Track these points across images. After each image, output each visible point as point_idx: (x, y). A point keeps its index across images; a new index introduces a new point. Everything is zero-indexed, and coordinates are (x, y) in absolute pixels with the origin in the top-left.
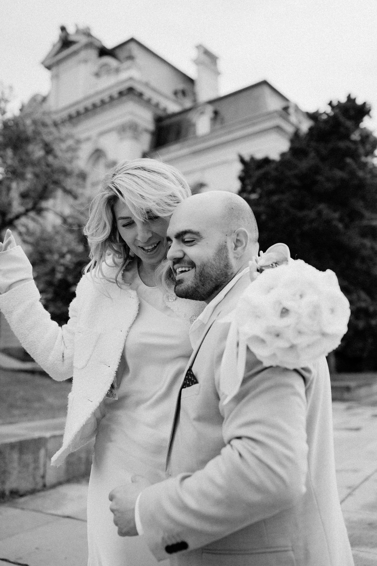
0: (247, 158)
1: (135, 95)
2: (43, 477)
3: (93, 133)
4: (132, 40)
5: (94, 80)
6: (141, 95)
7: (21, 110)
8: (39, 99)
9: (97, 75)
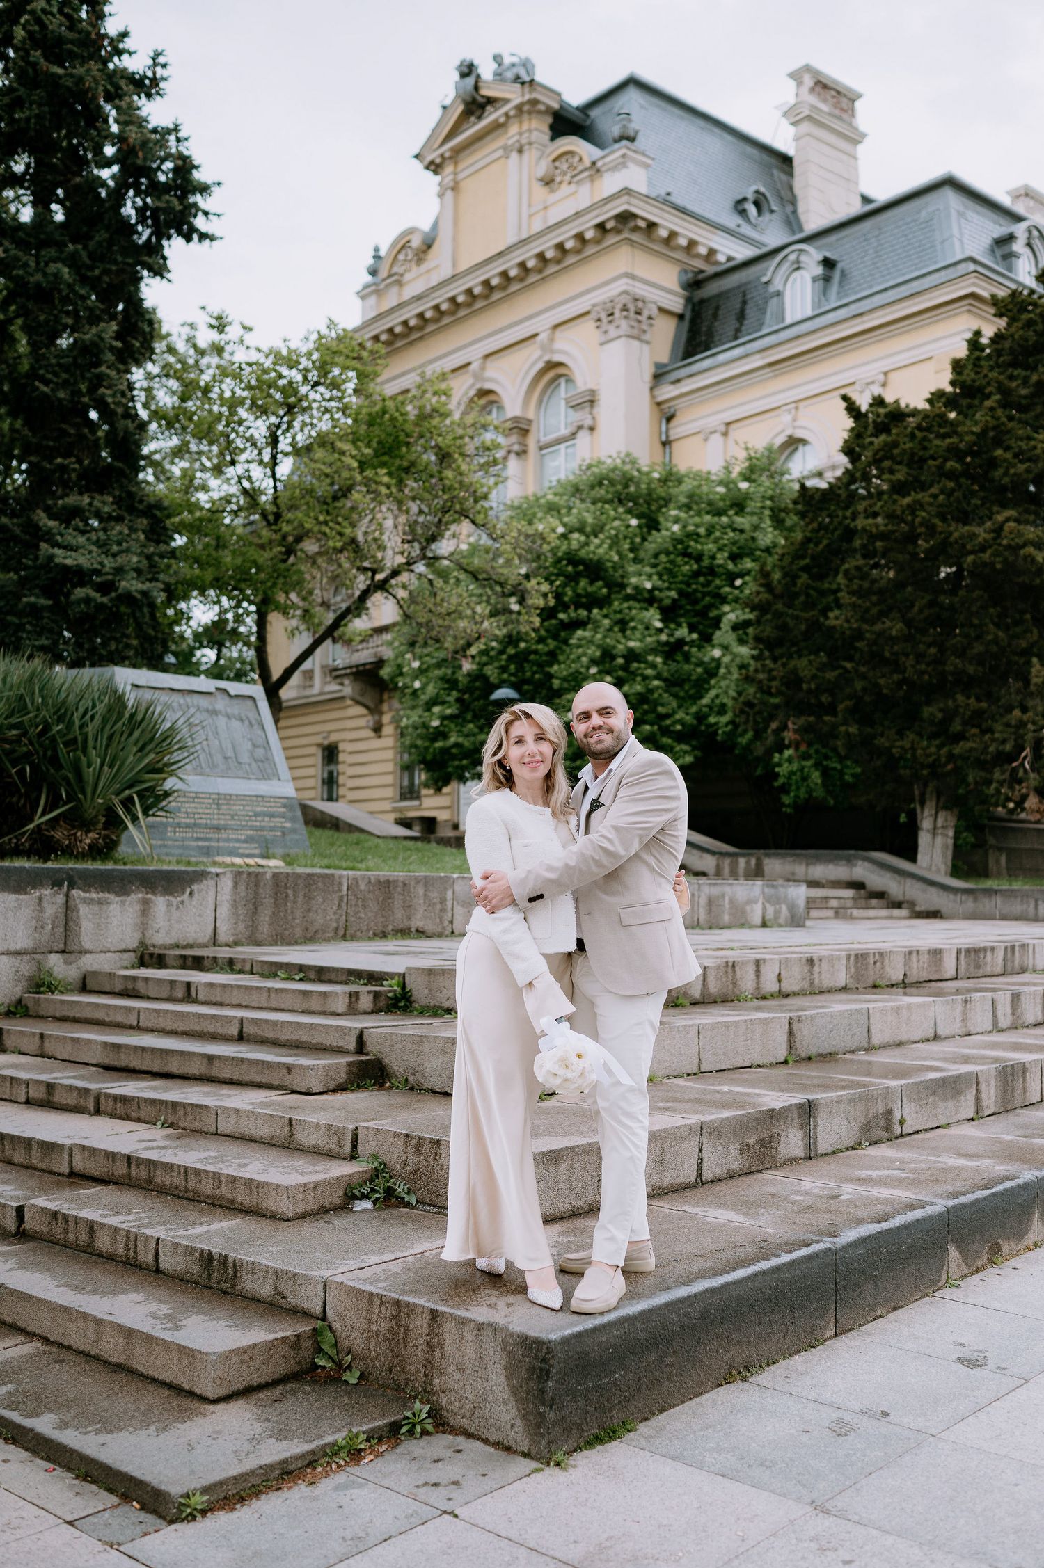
0: (864, 403)
1: (636, 229)
2: (451, 922)
3: (541, 325)
4: (632, 82)
5: (540, 191)
6: (652, 226)
7: (373, 272)
8: (416, 242)
9: (548, 182)
